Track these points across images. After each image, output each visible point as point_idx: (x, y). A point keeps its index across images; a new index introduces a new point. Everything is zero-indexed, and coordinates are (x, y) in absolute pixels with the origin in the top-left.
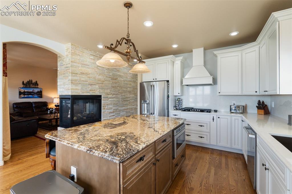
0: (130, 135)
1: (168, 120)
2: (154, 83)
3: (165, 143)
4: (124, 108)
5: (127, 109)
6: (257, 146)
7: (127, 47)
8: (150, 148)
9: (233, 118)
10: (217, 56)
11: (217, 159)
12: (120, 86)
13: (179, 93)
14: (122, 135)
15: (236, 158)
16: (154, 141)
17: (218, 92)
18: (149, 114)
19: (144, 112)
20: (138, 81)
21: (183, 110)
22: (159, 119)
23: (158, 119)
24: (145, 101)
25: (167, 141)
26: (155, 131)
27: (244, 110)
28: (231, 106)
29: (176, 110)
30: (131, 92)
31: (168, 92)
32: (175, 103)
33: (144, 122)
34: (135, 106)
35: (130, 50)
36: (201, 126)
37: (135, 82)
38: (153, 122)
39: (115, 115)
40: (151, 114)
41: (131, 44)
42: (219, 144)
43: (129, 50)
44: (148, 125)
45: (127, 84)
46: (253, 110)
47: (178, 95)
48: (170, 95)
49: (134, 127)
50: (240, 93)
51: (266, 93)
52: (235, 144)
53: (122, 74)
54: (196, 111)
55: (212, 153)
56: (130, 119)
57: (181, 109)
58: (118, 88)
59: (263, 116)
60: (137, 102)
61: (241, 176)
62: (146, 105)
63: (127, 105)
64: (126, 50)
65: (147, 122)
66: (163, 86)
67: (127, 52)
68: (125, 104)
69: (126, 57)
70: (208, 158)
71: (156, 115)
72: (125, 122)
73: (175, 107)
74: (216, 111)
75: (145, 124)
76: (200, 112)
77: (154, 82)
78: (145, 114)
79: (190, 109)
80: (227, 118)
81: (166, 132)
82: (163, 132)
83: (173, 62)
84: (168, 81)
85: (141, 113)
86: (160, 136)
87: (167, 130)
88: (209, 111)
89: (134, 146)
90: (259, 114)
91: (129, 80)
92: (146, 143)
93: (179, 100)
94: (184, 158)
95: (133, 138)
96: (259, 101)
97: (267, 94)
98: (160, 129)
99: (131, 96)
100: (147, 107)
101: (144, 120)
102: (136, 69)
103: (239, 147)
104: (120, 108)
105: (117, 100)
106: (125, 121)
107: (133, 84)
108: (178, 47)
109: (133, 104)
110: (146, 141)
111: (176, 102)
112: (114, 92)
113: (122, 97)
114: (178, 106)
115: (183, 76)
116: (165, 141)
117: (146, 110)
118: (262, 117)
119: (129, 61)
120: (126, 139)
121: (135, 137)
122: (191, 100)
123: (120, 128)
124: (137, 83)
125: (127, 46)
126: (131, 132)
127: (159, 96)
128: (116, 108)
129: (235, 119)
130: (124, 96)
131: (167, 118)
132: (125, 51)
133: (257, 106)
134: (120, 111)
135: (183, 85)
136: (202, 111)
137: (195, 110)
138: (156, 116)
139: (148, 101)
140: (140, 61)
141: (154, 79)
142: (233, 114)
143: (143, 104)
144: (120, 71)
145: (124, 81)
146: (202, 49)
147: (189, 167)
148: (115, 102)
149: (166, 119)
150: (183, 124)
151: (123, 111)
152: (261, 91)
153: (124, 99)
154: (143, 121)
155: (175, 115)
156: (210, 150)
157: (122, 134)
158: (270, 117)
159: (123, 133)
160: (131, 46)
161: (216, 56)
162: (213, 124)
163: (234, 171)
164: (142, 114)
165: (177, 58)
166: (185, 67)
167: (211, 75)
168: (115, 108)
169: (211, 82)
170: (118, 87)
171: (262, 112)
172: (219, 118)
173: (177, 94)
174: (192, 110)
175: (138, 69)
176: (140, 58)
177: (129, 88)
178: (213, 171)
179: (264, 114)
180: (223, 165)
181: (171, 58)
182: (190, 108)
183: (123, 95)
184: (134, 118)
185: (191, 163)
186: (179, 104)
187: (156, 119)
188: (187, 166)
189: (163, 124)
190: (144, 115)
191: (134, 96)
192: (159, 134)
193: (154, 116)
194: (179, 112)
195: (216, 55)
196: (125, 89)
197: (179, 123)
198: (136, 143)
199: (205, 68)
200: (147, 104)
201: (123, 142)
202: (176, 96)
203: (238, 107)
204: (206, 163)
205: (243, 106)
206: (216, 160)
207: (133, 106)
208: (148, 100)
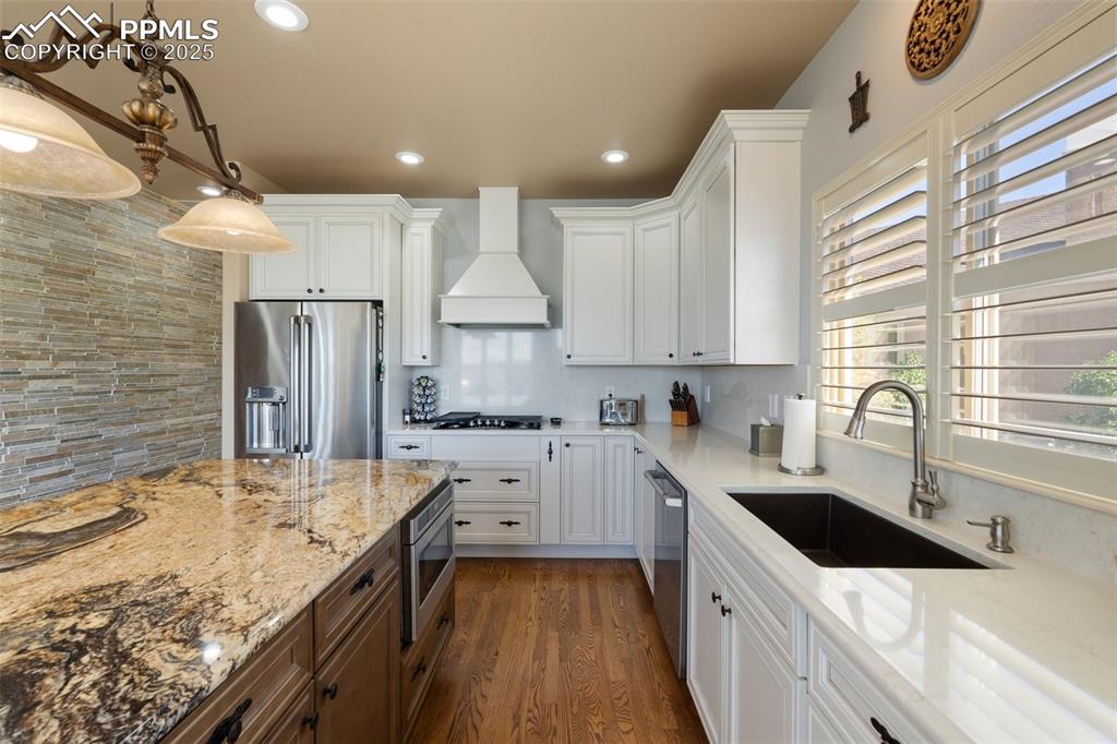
0: (149, 595)
1: (378, 477)
2: (310, 309)
3: (367, 588)
4: (136, 428)
5: (156, 434)
6: (687, 532)
7: (143, 91)
8: (280, 647)
9: (611, 442)
10: (562, 226)
11: (563, 594)
12: (109, 313)
13: (424, 357)
14: (83, 610)
15: (619, 578)
16: (306, 599)
17: (564, 356)
18: (284, 451)
19: (255, 445)
20: (224, 292)
21: (442, 423)
22: (334, 472)
23: (329, 477)
24: (265, 392)
25: (377, 577)
26: (312, 540)
27: (636, 413)
28: (602, 402)
29: (414, 425)
30: (183, 347)
31: (378, 350)
32: (407, 395)
33: (255, 497)
34: (209, 416)
35: (163, 109)
36: (510, 481)
37: (211, 298)
38: (305, 494)
39: (70, 471)
40: (297, 449)
41: (169, 79)
42: (569, 539)
43: (152, 111)
44: (274, 512)
45: (157, 305)
46: (660, 413)
47: (422, 362)
48: (386, 364)
49: (187, 537)
50: (627, 360)
51: (700, 361)
52: (614, 532)
53: (129, 254)
54: (492, 426)
55: (547, 576)
56: (168, 488)
57: (431, 421)
58: (97, 322)
59: (686, 429)
60: (220, 398)
61: (638, 640)
62: (267, 409)
63: (157, 414)
64: (136, 107)
65: (273, 497)
66: (356, 320)
67: (140, 119)
68: (145, 407)
69: (135, 145)
70: (534, 598)
71: (321, 457)
72: (126, 510)
73: (408, 411)
74: (556, 422)
75: (262, 510)
76: (504, 428)
77: (314, 304)
78: (259, 451)
79: (470, 419)
80: (591, 446)
81: (371, 540)
82: (355, 541)
83: (399, 226)
84: (378, 304)
85: (241, 452)
86: (339, 566)
87: (375, 526)
88: (534, 423)
89: (168, 672)
90: (675, 425)
91: (168, 287)
92: (254, 630)
93: (424, 384)
94: (450, 624)
95: (171, 610)
96: (676, 384)
97: (700, 363)
98: (344, 523)
99: (182, 365)
100: (275, 418)
101: (254, 489)
102: (204, 224)
103: (627, 539)
104: (107, 432)
105: (85, 387)
106: (132, 505)
107: (195, 308)
108: (421, 165)
109: (196, 408)
110: (259, 612)
111: (411, 393)
112: (68, 346)
113: (123, 371)
114: (420, 409)
115: (440, 286)
116: (366, 580)
117: (268, 434)
118: (684, 432)
119: (155, 172)
120: (115, 633)
121: (186, 603)
122: (465, 383)
123: (82, 554)
124: (220, 303)
125: (144, 86)
126: (164, 569)
127: (335, 368)
128: (86, 432)
129: (616, 446)
130: (138, 365)
131: (372, 468)
132: (126, 108)
133: (670, 401)
134: (110, 444)
135: (442, 325)
136: (512, 423)
137: (488, 423)
138: (321, 462)
139: (279, 393)
140: (230, 188)
141: (309, 291)
142: (607, 430)
143: (255, 406)
144: (115, 235)
145: (140, 288)
146: (513, 192)
147: (468, 656)
148: (72, 398)
149: (369, 471)
150: (445, 484)
151: (131, 443)
152: (682, 354)
153: (138, 384)
154: (245, 496)
155: (410, 447)
156: (539, 566)
157: (93, 598)
158: (700, 432)
159: (102, 587)
160: (170, 89)
161: (556, 224)
162: (550, 469)
163: (615, 626)
164: (249, 451)
165: (418, 213)
166: (451, 252)
167: (543, 294)
168: (74, 431)
169: (543, 319)
170: (99, 316)
171: (683, 416)
172: (568, 445)
173: (419, 362)
174: (476, 422)
175: (220, 225)
176: (233, 173)
177: (168, 324)
178: (553, 649)
179: (689, 425)
180: (585, 614)
181: (394, 206)
182: (471, 416)
183: (133, 360)
184: (196, 480)
185: (475, 636)
186: (423, 401)
187: (321, 477)
188: (460, 656)
189: (355, 499)
190: (256, 461)
191: (201, 365)
192: (336, 557)
193: (310, 461)
194: (423, 432)
195: (559, 222)
196: (145, 332)
197: (431, 481)
198: (185, 642)
199: (522, 265)
200: (274, 404)
201: (85, 659)
202: (412, 368)
203: (622, 404)
204: (530, 620)
205: (636, 401)
206: (562, 599)
207: (199, 414)
208: (280, 384)
